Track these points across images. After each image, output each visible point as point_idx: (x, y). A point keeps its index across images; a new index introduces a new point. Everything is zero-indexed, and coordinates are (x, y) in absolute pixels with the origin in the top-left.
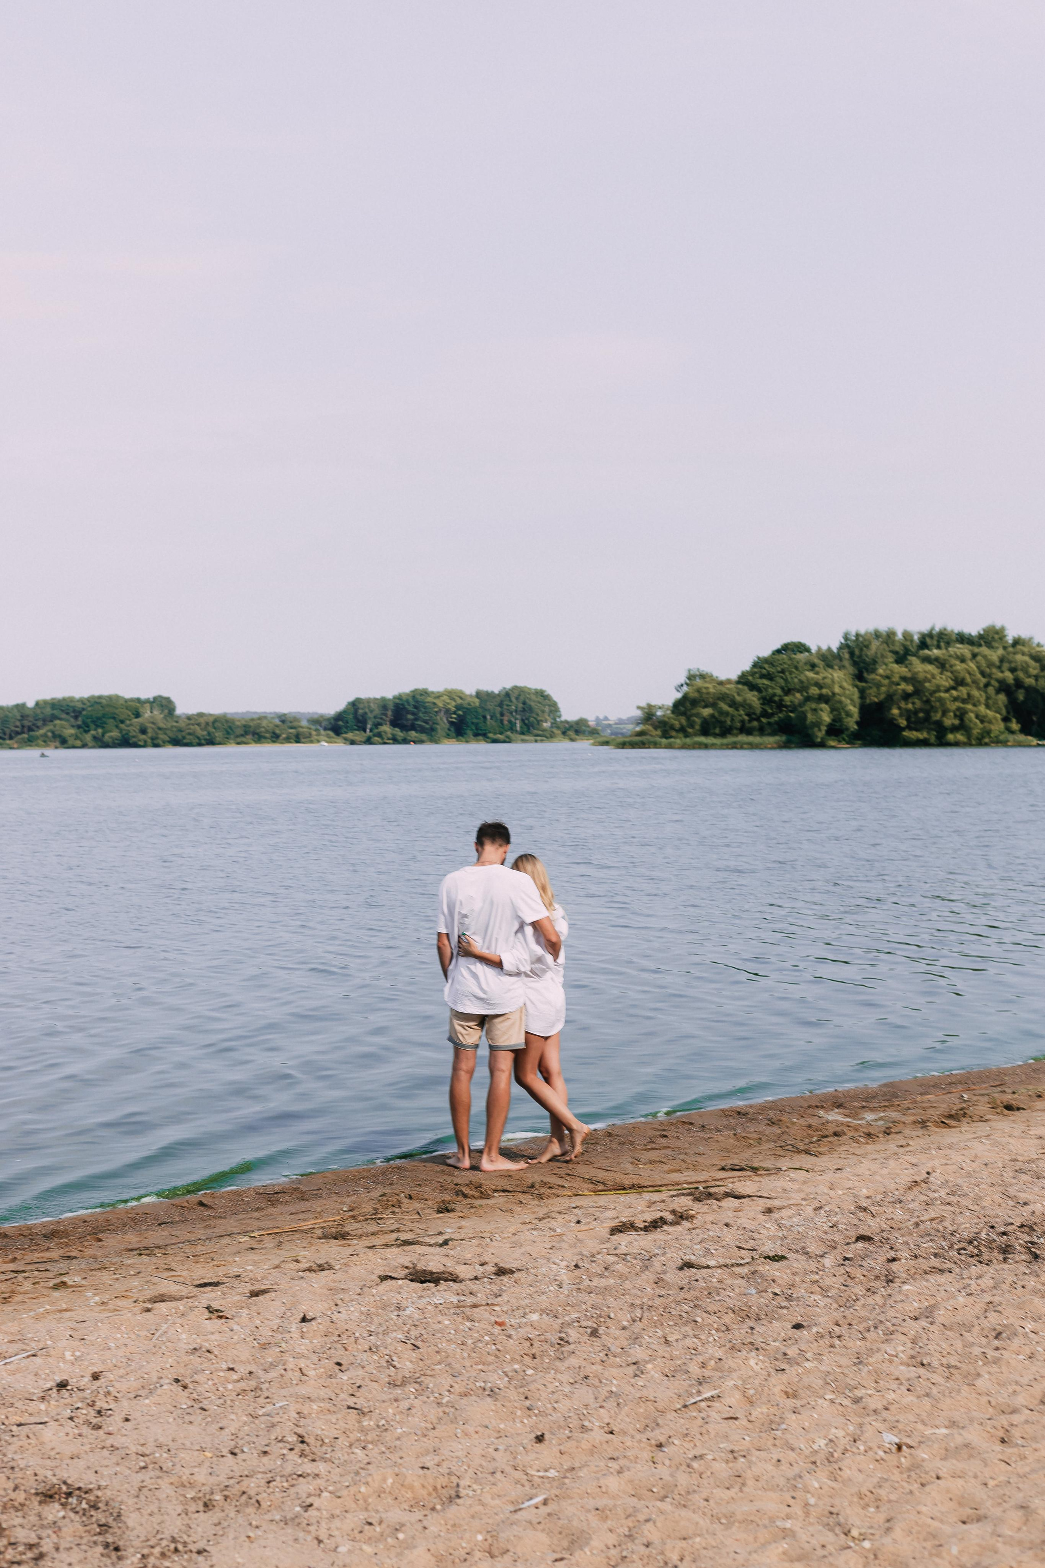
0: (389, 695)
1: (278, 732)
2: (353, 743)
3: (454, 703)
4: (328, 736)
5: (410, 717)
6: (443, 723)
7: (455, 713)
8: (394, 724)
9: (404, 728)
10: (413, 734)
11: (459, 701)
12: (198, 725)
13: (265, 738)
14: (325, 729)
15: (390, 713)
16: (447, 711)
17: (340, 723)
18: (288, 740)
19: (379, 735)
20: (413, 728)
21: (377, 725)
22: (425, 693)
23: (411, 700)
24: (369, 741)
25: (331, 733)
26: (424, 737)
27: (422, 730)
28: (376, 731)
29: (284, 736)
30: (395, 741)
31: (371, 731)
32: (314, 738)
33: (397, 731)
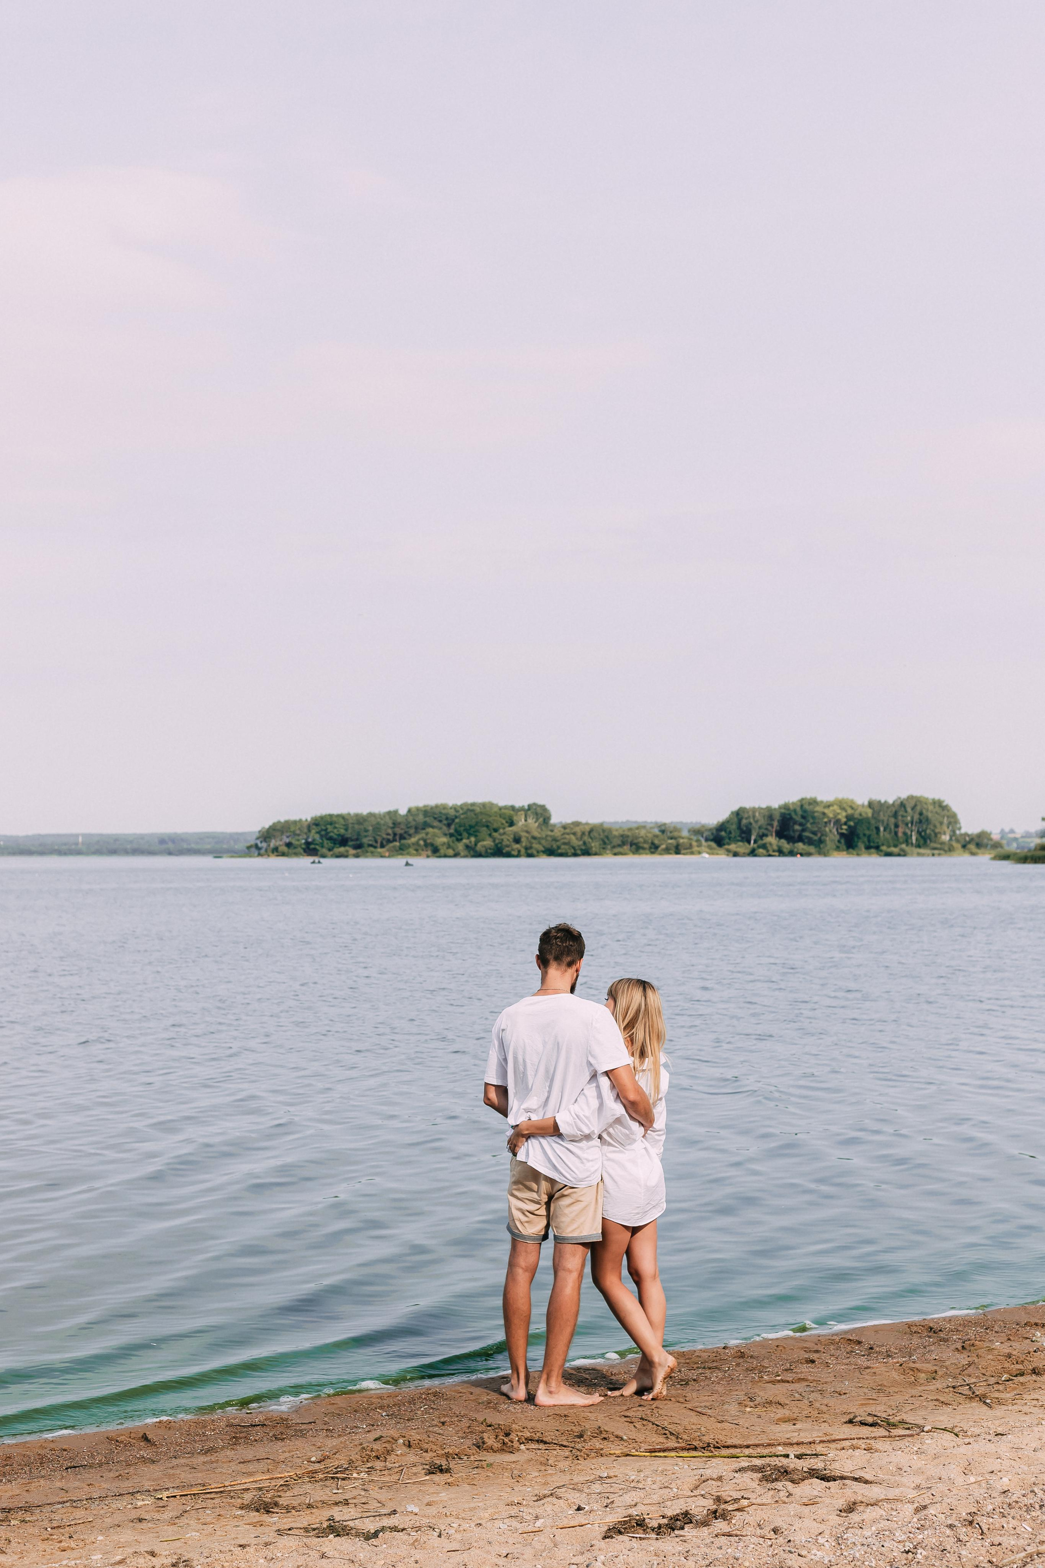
0: (775, 805)
1: (656, 842)
2: (736, 854)
3: (844, 814)
4: (710, 847)
5: (797, 827)
6: (832, 835)
7: (845, 824)
8: (780, 835)
9: (791, 839)
10: (800, 845)
11: (850, 811)
12: (574, 834)
13: (643, 848)
14: (707, 840)
15: (776, 824)
16: (837, 822)
17: (723, 833)
18: (667, 851)
19: (764, 846)
20: (800, 839)
21: (762, 836)
22: (814, 802)
23: (798, 809)
24: (753, 853)
25: (713, 844)
26: (812, 849)
27: (810, 842)
28: (760, 842)
29: (663, 846)
30: (781, 853)
31: (755, 842)
32: (695, 849)
33: (783, 843)
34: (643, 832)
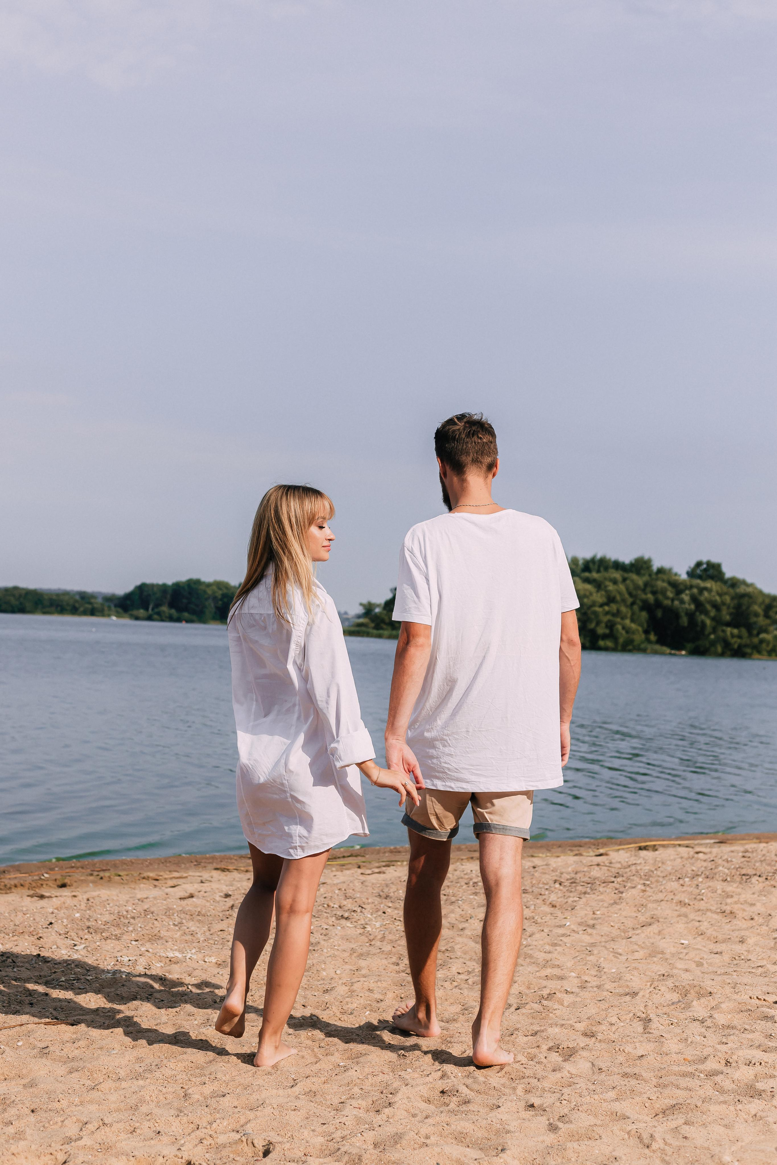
0: (170, 582)
1: (77, 605)
2: (137, 618)
3: (220, 592)
4: (117, 612)
5: (185, 601)
6: (211, 606)
7: (221, 600)
8: (171, 605)
9: (180, 610)
10: (186, 615)
11: (225, 591)
12: (14, 596)
13: (66, 610)
14: (116, 606)
15: (169, 596)
16: (215, 598)
17: (128, 602)
18: (85, 613)
19: (159, 614)
20: (186, 609)
21: (157, 605)
22: (198, 582)
23: (186, 587)
24: (150, 618)
25: (120, 610)
26: (194, 617)
27: (193, 612)
28: (156, 610)
29: (82, 609)
30: (171, 619)
31: (153, 610)
32: (106, 612)
33: (173, 612)
34: (66, 598)
